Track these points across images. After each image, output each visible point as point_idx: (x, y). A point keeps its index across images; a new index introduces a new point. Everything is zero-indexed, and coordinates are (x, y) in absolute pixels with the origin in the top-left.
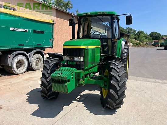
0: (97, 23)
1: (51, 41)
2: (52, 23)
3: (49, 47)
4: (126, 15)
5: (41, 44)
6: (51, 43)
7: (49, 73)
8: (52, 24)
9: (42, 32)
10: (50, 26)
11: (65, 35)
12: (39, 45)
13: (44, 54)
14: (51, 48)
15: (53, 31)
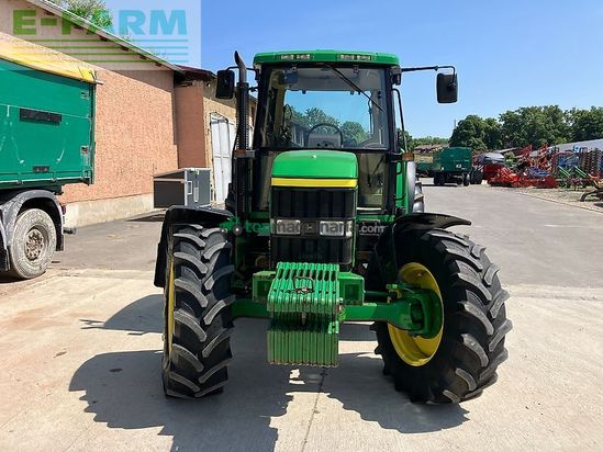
0: (304, 93)
1: (86, 156)
2: (89, 83)
3: (79, 181)
4: (436, 68)
5: (48, 168)
6: (87, 163)
7: (209, 291)
8: (91, 86)
9: (54, 119)
10: (84, 96)
11: (114, 132)
12: (42, 170)
13: (59, 207)
14: (87, 181)
15: (92, 116)
